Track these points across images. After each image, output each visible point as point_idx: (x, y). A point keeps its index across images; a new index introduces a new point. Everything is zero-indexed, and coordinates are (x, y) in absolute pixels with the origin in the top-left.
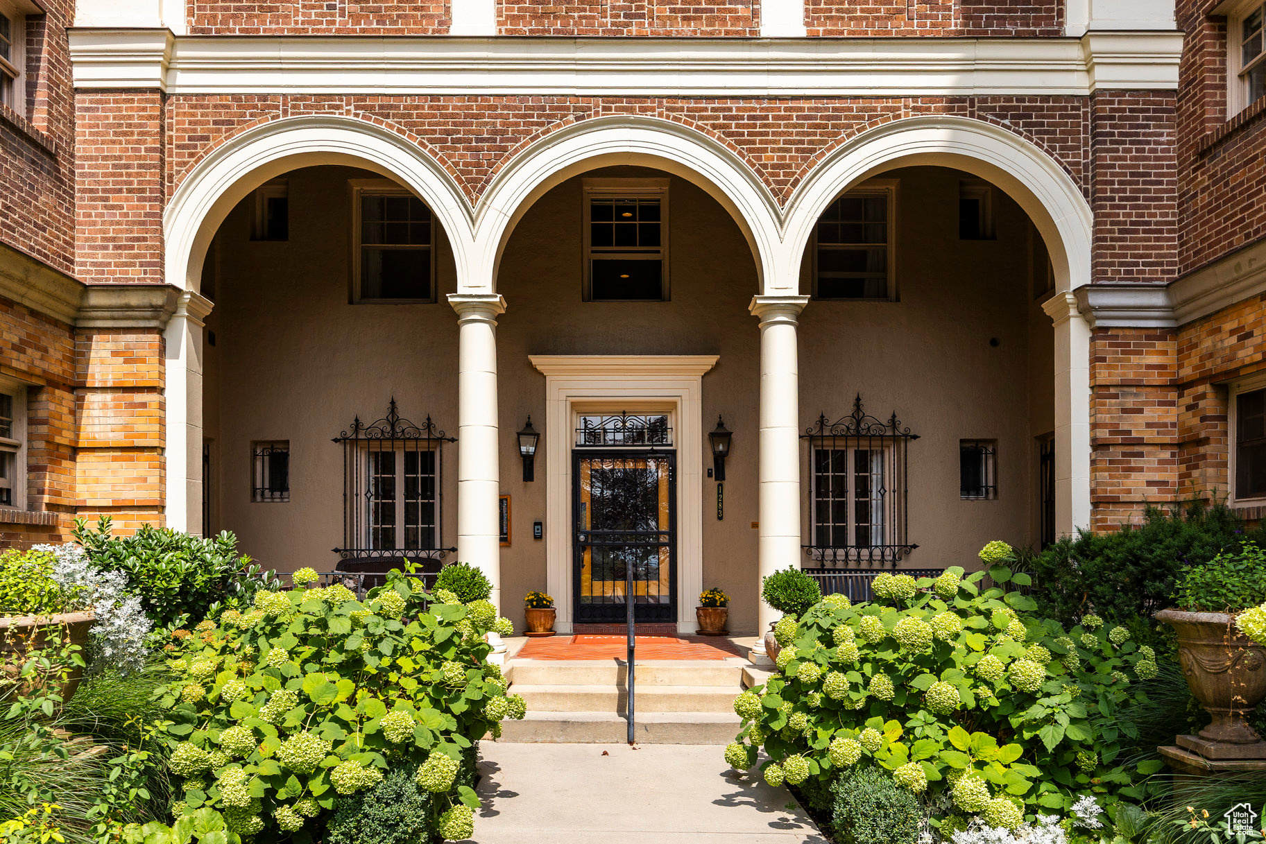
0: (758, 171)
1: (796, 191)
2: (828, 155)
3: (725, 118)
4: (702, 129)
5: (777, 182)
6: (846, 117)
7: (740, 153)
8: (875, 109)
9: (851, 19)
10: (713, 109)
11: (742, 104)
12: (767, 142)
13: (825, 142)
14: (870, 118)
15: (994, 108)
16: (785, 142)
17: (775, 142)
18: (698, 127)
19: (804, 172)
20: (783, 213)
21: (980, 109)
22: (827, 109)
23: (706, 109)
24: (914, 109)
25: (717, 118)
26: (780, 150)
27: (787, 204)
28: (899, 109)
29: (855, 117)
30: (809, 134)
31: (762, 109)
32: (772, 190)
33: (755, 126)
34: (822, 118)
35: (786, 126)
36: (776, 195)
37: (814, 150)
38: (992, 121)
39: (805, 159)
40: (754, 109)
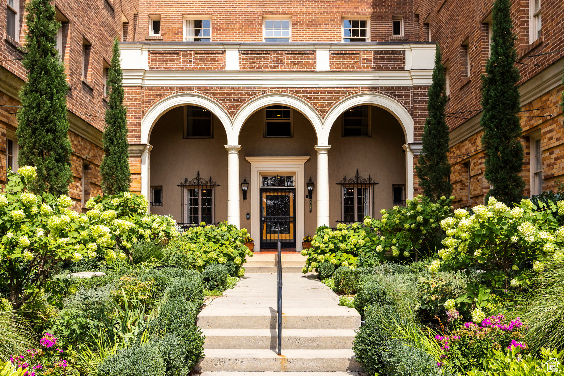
0: (316, 109)
1: (327, 115)
2: (337, 104)
3: (306, 93)
4: (299, 96)
5: (321, 112)
6: (342, 93)
7: (311, 104)
8: (350, 91)
9: (343, 64)
10: (303, 91)
11: (311, 89)
12: (319, 100)
13: (336, 100)
14: (349, 93)
15: (385, 90)
16: (324, 100)
17: (321, 100)
18: (298, 96)
19: (330, 109)
20: (323, 121)
21: (381, 90)
22: (336, 91)
23: (301, 91)
24: (362, 90)
25: (304, 93)
26: (322, 102)
27: (325, 118)
28: (357, 90)
29: (344, 93)
30: (331, 98)
31: (317, 91)
32: (320, 114)
33: (315, 96)
34: (335, 93)
35: (324, 96)
36: (321, 115)
37: (332, 103)
38: (385, 94)
39: (330, 105)
40: (315, 91)
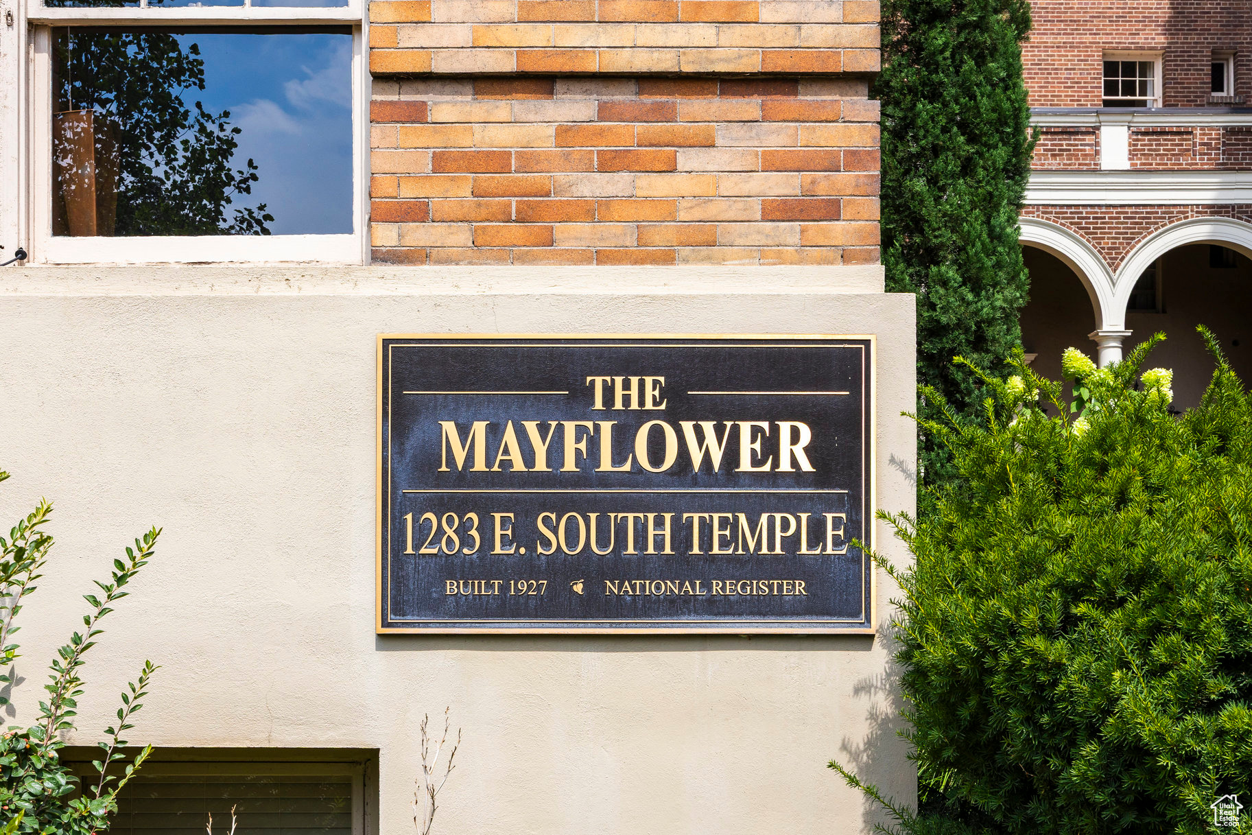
0: (1099, 251)
1: (1123, 264)
2: (1143, 241)
3: (1078, 218)
4: (1064, 225)
5: (1111, 258)
6: (1155, 218)
7: (1088, 240)
8: (1172, 213)
9: (1157, 155)
10: (1071, 213)
11: (1089, 210)
12: (1105, 233)
13: (1141, 233)
14: (1169, 218)
15: (1247, 212)
16: (1116, 233)
17: (1110, 233)
18: (1061, 224)
19: (1128, 252)
20: (1115, 278)
21: (1238, 212)
22: (1142, 213)
23: (1066, 213)
24: (1197, 212)
25: (1074, 218)
26: (1113, 238)
27: (1118, 272)
28: (1188, 212)
29: (1160, 218)
30: (1130, 228)
31: (1102, 213)
32: (1108, 263)
33: (1097, 223)
34: (1139, 218)
35: (1117, 223)
36: (1110, 266)
37: (1134, 238)
38: (1246, 221)
39: (1128, 244)
40: (1097, 213)
